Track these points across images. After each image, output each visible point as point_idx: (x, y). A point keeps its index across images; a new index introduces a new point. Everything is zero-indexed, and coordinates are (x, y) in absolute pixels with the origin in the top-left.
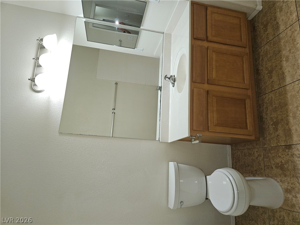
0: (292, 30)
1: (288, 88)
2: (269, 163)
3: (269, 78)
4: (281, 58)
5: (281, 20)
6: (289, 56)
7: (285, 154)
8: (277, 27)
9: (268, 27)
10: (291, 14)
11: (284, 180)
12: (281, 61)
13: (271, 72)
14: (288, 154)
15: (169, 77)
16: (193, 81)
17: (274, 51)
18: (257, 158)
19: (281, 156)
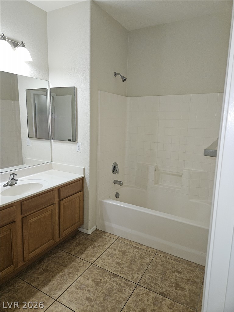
0: (84, 264)
1: (39, 294)
3: (40, 273)
4: (61, 271)
5: (88, 252)
6: (66, 275)
9: (79, 246)
10: (94, 256)
12: (59, 273)
13: (46, 271)
15: (15, 178)
16: (22, 203)
17: (64, 262)
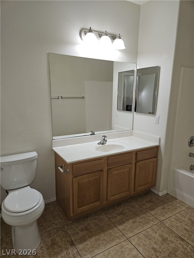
0: (153, 220)
1: (115, 229)
2: (53, 234)
3: (118, 214)
4: (134, 218)
5: (157, 210)
6: (137, 223)
7: (65, 242)
8: (152, 209)
9: (150, 203)
10: (162, 216)
11: (43, 249)
12: (131, 219)
13: (122, 214)
14: (66, 245)
15: (105, 139)
16: (108, 158)
17: (136, 212)
18: (53, 223)
19: (62, 241)
